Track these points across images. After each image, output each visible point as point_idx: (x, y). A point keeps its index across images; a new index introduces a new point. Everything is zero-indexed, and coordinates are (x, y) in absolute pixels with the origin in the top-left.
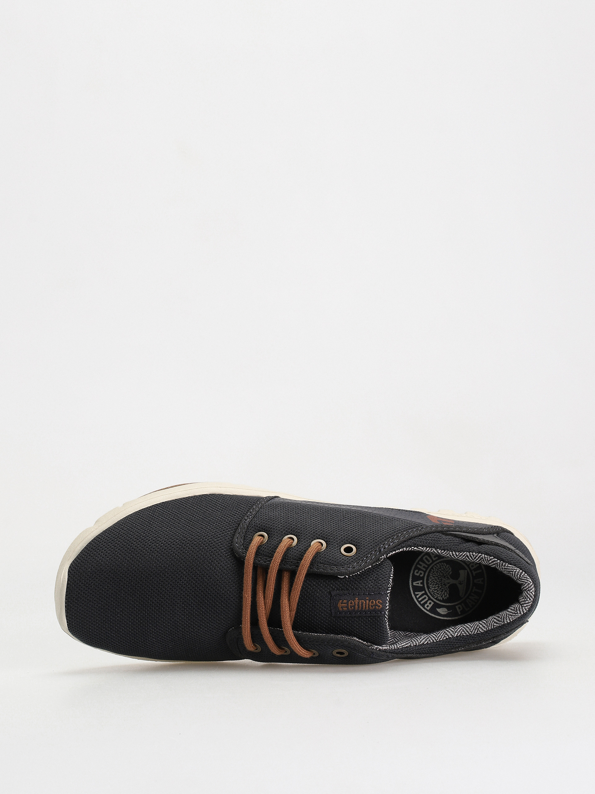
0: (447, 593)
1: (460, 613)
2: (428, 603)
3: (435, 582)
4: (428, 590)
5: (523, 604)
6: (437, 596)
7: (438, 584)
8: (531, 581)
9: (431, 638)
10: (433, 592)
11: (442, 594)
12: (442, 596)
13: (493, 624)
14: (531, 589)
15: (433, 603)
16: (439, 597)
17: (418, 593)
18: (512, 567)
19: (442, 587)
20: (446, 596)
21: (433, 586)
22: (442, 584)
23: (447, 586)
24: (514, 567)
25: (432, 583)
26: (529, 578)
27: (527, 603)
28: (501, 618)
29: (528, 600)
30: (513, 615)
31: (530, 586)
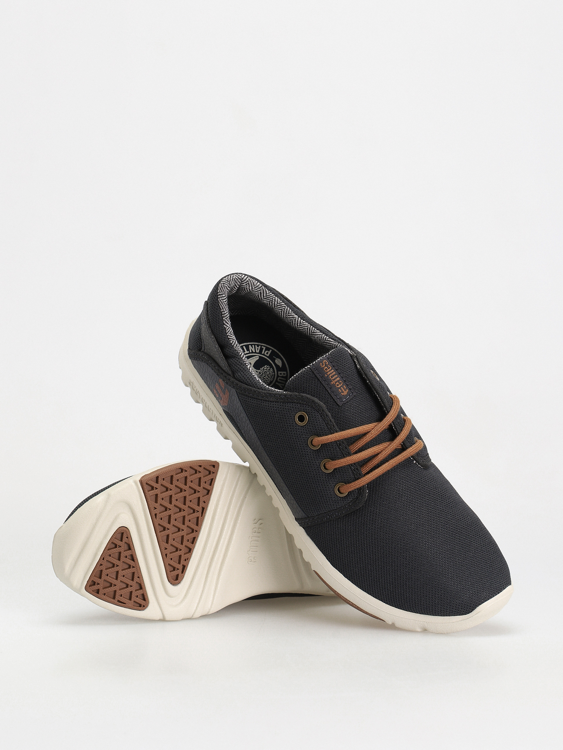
0: (264, 368)
1: (271, 351)
2: (281, 375)
3: (264, 381)
4: (273, 380)
5: (240, 279)
6: (272, 373)
7: (263, 378)
8: (220, 285)
9: (312, 330)
10: (271, 377)
11: (267, 371)
12: (269, 370)
13: (268, 294)
14: (225, 280)
15: (279, 372)
16: (271, 371)
17: (280, 386)
18: (221, 305)
19: (263, 374)
20: (266, 367)
21: (268, 380)
22: (261, 375)
23: (259, 371)
24: (220, 303)
25: (266, 381)
26: (219, 288)
27: (237, 277)
28: (261, 290)
29: (234, 277)
30: (252, 284)
31: (224, 282)
